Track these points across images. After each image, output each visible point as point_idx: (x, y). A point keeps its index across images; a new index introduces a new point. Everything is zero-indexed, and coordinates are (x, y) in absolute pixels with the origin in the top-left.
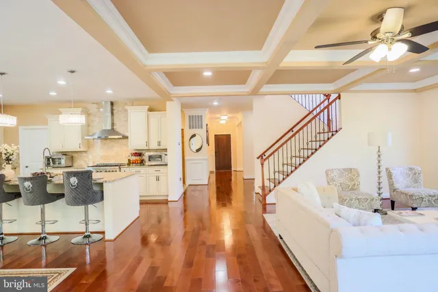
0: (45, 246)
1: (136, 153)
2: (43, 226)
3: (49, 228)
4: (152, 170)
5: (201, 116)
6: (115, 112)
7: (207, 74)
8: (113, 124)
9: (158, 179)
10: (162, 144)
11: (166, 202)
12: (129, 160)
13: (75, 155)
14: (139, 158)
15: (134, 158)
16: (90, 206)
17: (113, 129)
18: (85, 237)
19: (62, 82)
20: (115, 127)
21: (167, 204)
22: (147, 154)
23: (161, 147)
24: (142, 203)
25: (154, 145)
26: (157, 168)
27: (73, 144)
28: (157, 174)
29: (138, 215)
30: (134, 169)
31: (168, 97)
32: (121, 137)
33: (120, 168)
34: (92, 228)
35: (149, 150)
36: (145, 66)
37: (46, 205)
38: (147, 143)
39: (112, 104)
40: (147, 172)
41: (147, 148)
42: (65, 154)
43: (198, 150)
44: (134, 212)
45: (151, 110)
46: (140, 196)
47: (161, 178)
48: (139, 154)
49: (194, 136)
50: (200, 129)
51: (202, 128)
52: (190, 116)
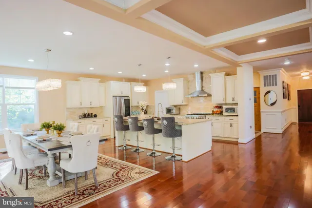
0: (155, 157)
1: (217, 106)
2: (154, 146)
3: (157, 148)
4: (228, 118)
5: (276, 75)
6: (204, 78)
7: (262, 41)
8: (202, 87)
9: (231, 126)
10: (235, 99)
11: (237, 143)
12: (213, 111)
13: (181, 107)
14: (219, 110)
15: (216, 110)
16: (176, 138)
17: (202, 90)
18: (172, 157)
19: (167, 65)
20: (204, 89)
21: (238, 144)
22: (224, 107)
23: (234, 102)
24: (214, 141)
25: (230, 101)
26: (231, 118)
27: (179, 101)
28: (231, 122)
29: (210, 149)
30: (215, 117)
31: (236, 65)
32: (206, 95)
33: (205, 116)
34: (177, 152)
35: (226, 104)
36: (205, 47)
37: (155, 135)
38: (225, 99)
39: (202, 73)
40: (224, 120)
41: (224, 103)
42: (175, 106)
43: (272, 104)
44: (207, 146)
45: (227, 74)
46: (213, 136)
47: (234, 125)
48: (219, 107)
49: (269, 92)
50: (275, 86)
51: (276, 85)
52: (264, 76)
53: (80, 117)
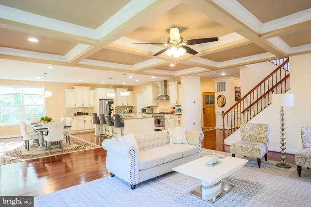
5: (225, 82)
8: (166, 92)
17: (166, 95)
22: (176, 108)
26: (179, 116)
28: (179, 119)
32: (166, 99)
33: (164, 115)
35: (178, 106)
38: (177, 102)
39: (165, 81)
43: (223, 106)
47: (181, 122)
49: (220, 96)
50: (224, 92)
51: (225, 90)
52: (217, 83)
53: (75, 115)
